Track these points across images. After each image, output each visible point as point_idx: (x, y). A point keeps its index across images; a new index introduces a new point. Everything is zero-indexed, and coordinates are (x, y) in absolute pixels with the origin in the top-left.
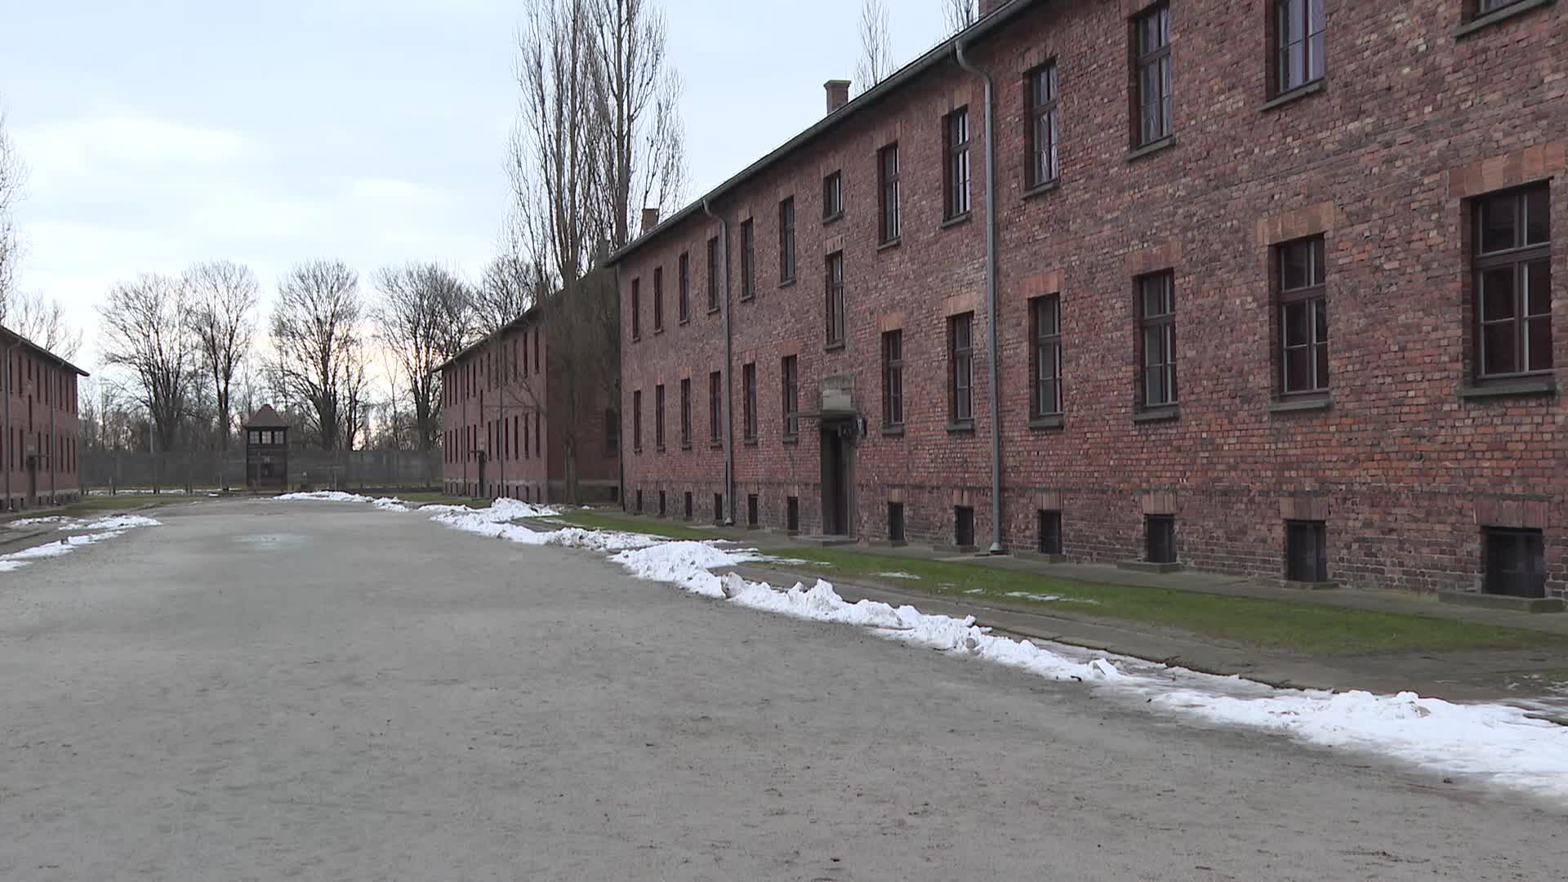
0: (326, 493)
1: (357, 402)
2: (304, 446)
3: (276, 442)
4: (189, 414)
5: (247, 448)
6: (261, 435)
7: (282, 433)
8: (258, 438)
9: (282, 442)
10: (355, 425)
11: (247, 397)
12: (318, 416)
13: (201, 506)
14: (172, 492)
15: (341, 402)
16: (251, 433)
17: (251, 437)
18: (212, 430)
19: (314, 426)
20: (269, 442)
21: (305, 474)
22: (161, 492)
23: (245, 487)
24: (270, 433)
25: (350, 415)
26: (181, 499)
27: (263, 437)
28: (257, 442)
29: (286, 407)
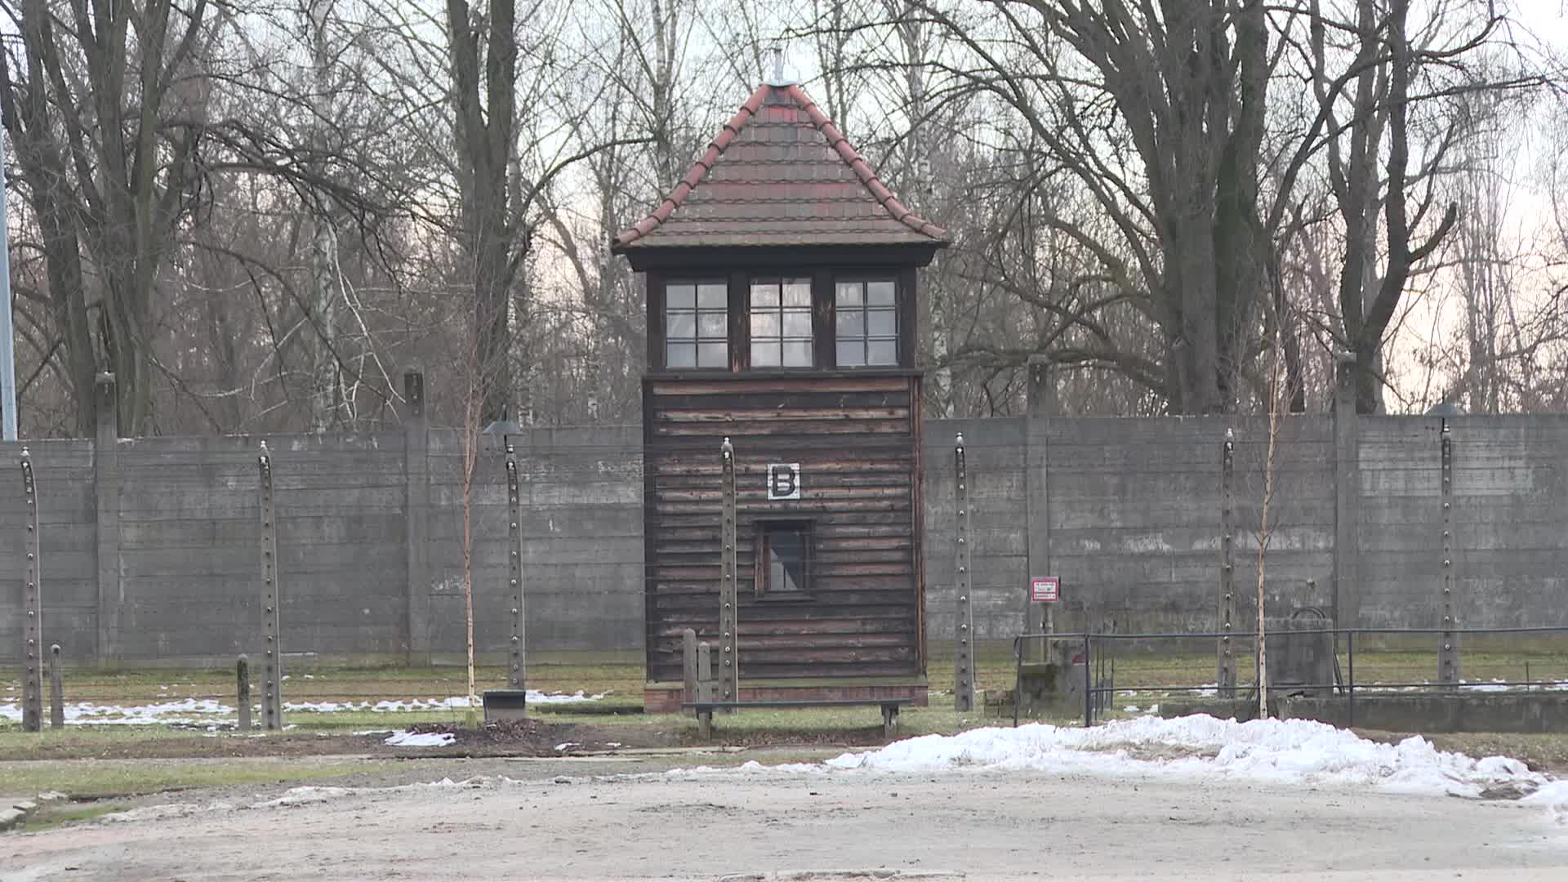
0: (1197, 728)
1: (1407, 60)
2: (1039, 381)
3: (848, 357)
4: (256, 163)
5: (651, 406)
6: (738, 311)
7: (884, 291)
8: (716, 327)
9: (883, 355)
10: (1399, 233)
11: (645, 30)
12: (1135, 170)
13: (343, 818)
14: (148, 715)
15: (1294, 61)
16: (677, 295)
17: (678, 326)
18: (410, 274)
19: (1110, 237)
20: (799, 356)
21: (1045, 589)
22: (72, 714)
23: (633, 685)
24: (799, 293)
25: (1363, 159)
26: (210, 766)
27: (759, 324)
28: (717, 355)
29: (915, 99)
